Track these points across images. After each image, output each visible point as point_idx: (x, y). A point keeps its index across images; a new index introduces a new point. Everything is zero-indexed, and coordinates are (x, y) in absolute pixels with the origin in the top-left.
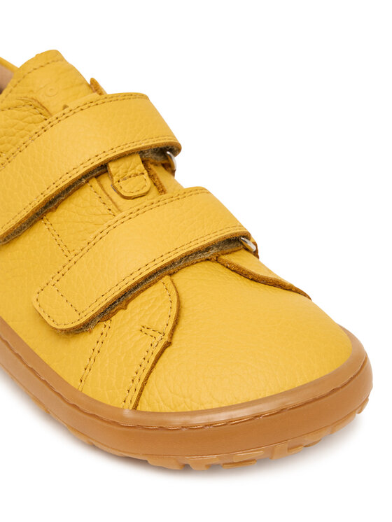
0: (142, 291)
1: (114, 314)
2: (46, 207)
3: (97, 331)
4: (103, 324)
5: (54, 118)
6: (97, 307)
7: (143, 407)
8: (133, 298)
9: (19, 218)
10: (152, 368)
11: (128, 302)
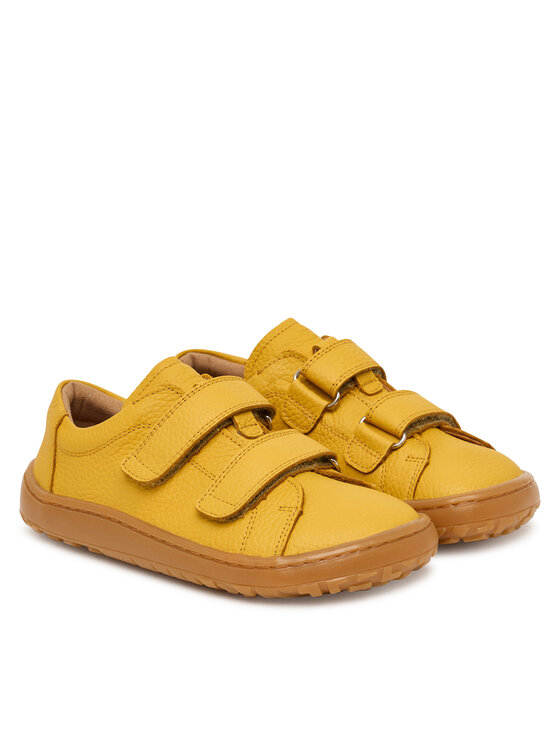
0: (275, 487)
1: (258, 503)
2: (193, 451)
3: (248, 517)
4: (250, 512)
5: (185, 395)
6: (247, 499)
7: (291, 551)
8: (269, 492)
9: (174, 460)
10: (294, 525)
11: (267, 494)
